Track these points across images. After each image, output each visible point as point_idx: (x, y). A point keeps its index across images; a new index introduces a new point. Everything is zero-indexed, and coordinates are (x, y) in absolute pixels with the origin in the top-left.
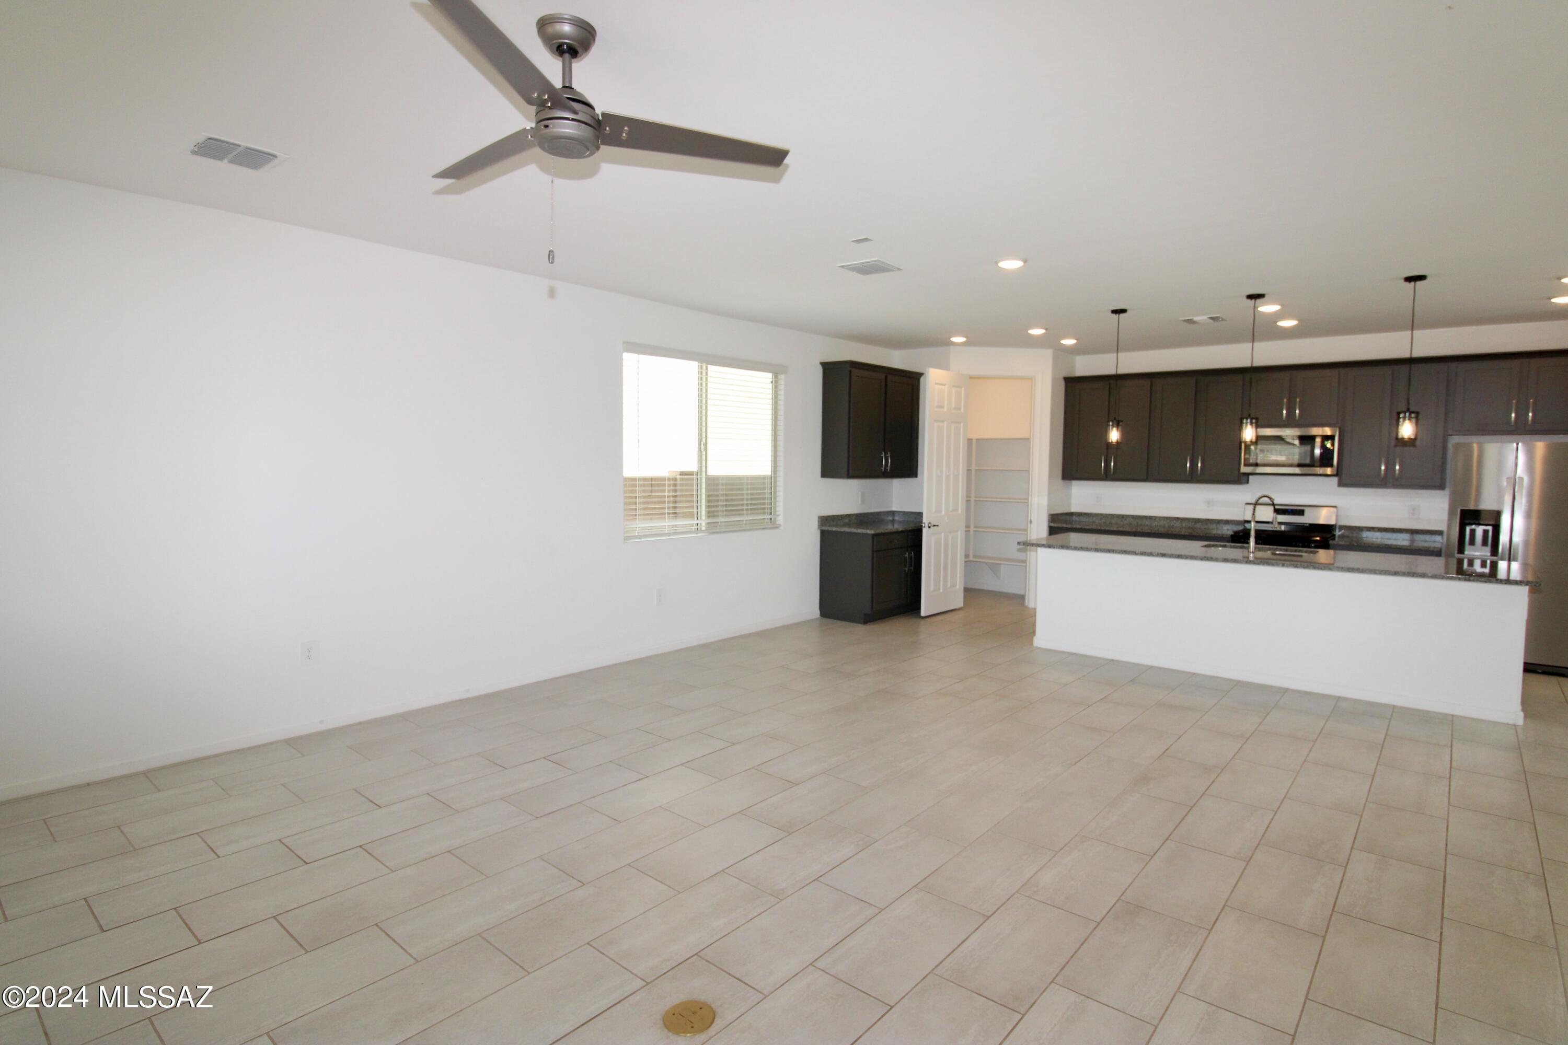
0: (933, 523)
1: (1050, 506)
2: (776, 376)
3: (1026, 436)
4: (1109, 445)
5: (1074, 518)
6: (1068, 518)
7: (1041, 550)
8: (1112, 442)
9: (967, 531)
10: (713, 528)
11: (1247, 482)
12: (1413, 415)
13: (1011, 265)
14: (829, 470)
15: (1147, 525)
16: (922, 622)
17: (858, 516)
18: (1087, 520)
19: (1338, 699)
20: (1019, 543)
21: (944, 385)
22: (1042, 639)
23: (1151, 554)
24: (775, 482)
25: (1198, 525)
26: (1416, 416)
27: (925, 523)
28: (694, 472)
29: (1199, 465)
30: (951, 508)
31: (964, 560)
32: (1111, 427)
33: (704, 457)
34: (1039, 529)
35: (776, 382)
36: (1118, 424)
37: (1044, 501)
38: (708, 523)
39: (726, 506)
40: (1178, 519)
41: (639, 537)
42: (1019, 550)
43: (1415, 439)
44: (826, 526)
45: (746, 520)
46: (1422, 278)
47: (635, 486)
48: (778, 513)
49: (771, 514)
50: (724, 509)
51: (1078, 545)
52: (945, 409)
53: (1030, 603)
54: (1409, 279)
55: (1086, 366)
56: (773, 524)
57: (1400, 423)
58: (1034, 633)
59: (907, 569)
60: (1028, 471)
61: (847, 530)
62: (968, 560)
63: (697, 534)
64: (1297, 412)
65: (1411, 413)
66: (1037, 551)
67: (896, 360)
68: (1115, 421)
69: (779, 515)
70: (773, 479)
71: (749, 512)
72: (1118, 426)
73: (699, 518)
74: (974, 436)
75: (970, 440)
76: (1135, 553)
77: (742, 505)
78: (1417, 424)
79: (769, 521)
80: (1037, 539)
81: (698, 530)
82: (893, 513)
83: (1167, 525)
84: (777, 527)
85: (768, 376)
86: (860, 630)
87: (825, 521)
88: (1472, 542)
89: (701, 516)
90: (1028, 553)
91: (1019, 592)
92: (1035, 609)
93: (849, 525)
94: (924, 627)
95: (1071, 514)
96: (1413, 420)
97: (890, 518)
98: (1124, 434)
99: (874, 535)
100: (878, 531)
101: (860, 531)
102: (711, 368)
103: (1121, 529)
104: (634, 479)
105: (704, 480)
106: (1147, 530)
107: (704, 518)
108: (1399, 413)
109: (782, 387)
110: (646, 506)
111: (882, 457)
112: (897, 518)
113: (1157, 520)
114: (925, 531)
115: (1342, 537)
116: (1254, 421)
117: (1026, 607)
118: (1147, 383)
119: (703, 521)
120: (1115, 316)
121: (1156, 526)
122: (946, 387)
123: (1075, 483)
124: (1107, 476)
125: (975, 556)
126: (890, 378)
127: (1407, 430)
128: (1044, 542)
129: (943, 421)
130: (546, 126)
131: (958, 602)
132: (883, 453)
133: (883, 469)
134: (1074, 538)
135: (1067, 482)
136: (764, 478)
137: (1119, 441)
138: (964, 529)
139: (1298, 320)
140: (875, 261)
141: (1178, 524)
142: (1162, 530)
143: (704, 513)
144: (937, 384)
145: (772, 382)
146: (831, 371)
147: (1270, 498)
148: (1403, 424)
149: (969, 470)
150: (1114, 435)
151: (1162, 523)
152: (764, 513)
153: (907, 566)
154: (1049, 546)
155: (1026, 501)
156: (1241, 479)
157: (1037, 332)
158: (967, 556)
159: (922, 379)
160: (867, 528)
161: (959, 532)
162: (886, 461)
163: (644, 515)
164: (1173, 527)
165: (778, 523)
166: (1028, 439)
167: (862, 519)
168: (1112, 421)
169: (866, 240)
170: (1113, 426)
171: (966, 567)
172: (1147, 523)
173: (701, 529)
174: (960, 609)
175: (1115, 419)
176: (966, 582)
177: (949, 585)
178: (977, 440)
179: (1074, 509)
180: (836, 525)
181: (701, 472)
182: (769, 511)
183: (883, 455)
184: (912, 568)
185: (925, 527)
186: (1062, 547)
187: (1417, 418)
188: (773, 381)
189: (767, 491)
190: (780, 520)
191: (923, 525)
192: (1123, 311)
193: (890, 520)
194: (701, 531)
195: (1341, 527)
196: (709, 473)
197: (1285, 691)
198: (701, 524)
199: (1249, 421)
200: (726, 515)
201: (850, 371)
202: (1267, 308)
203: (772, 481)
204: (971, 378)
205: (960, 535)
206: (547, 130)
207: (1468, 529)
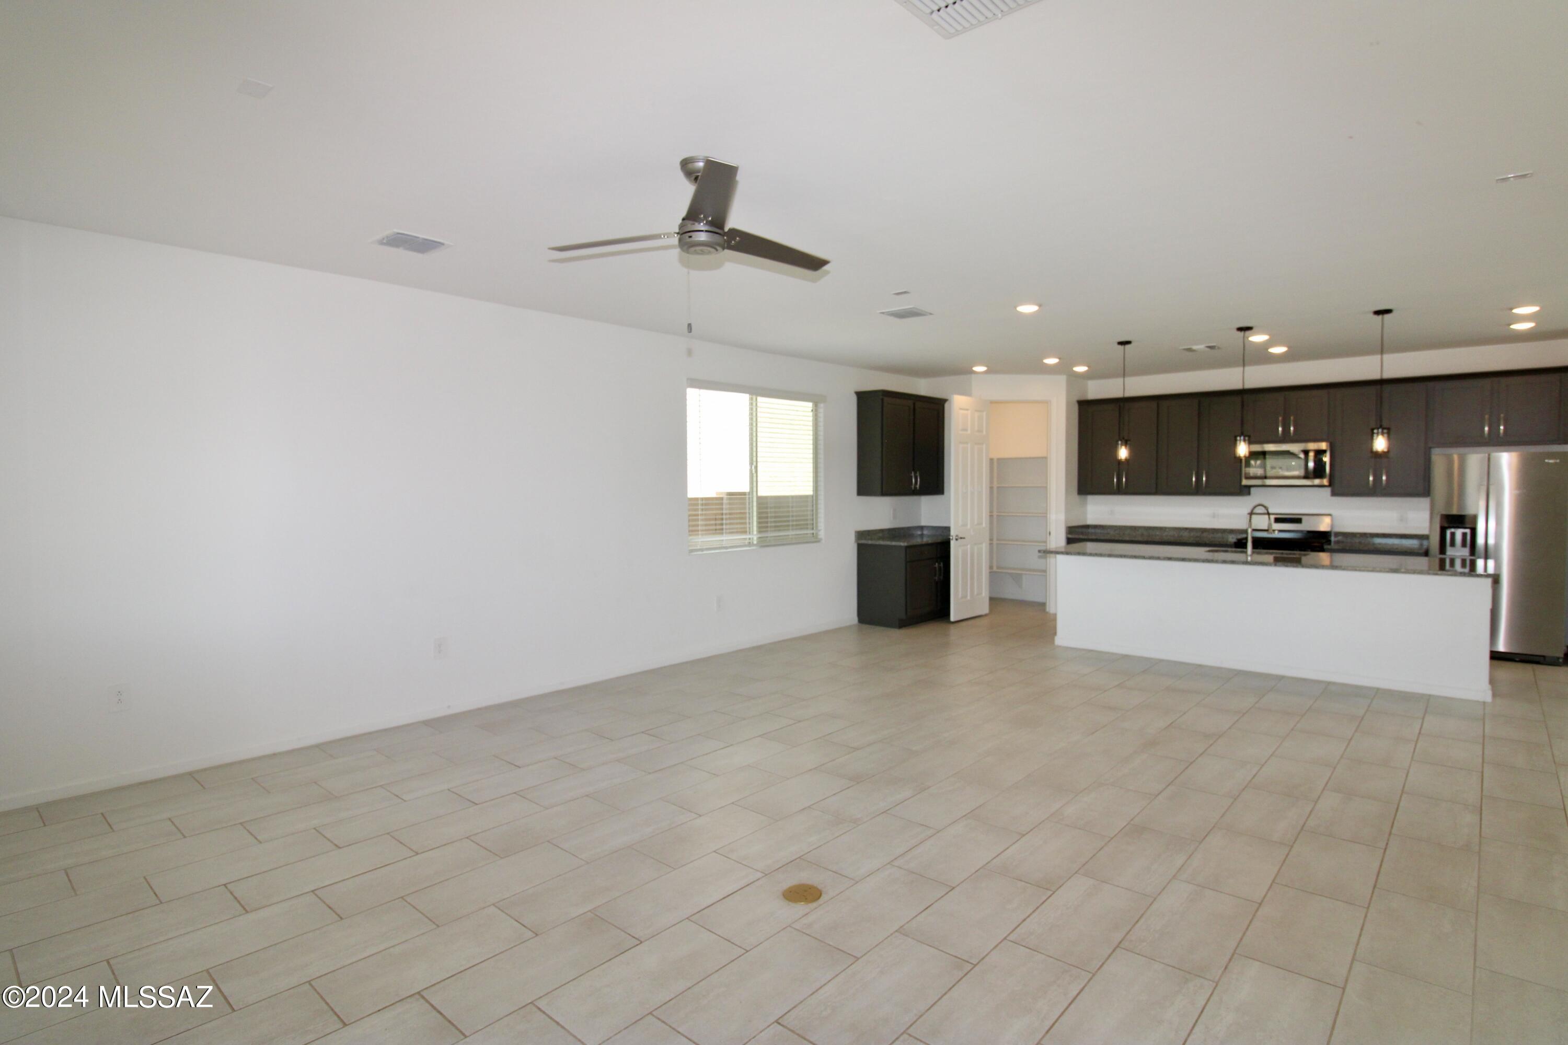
0: (960, 535)
1: (1066, 521)
2: (816, 405)
3: (1044, 455)
4: (1120, 462)
5: (1091, 530)
6: (1084, 530)
7: (1059, 557)
8: (1121, 459)
9: (991, 544)
10: (764, 543)
11: (1249, 494)
12: (1385, 431)
13: (1028, 309)
14: (864, 489)
15: (1158, 535)
16: (952, 627)
17: (890, 530)
18: (1102, 531)
19: (1329, 683)
20: (1039, 551)
21: (967, 410)
22: (1061, 639)
23: (1158, 558)
24: (817, 500)
25: (1205, 534)
26: (1388, 431)
27: (952, 536)
28: (745, 492)
29: (1204, 479)
30: (976, 522)
31: (988, 571)
32: (1120, 446)
33: (755, 479)
34: (1058, 539)
35: (816, 410)
36: (1126, 443)
37: (1062, 517)
38: (760, 538)
39: (775, 522)
40: (1186, 529)
41: (702, 550)
42: (1040, 557)
43: (1388, 452)
44: (862, 539)
45: (792, 535)
46: (1388, 311)
47: (697, 505)
48: (819, 528)
49: (813, 529)
50: (773, 524)
51: (1094, 552)
52: (969, 432)
53: (1051, 609)
54: (1378, 313)
55: (1098, 390)
56: (815, 539)
57: (1375, 438)
58: (1055, 634)
59: (936, 578)
60: (1046, 487)
61: (881, 542)
62: (991, 570)
63: (750, 547)
64: (1292, 429)
65: (1383, 429)
66: (1056, 557)
67: (923, 387)
68: (1123, 441)
69: (820, 530)
70: (814, 498)
71: (795, 528)
72: (1126, 445)
73: (751, 533)
74: (996, 455)
75: (992, 460)
76: (1144, 558)
77: (788, 521)
78: (1389, 438)
79: (812, 535)
80: (1056, 548)
81: (750, 544)
82: (922, 528)
83: (1176, 535)
84: (818, 541)
85: (809, 405)
86: (896, 633)
87: (861, 535)
88: (1453, 544)
89: (753, 531)
90: (1048, 559)
91: (1039, 599)
92: (1055, 615)
93: (883, 538)
94: (954, 631)
95: (1087, 527)
96: (1386, 435)
97: (919, 533)
98: (1132, 452)
99: (907, 547)
100: (910, 544)
101: (894, 543)
102: (760, 399)
103: (1133, 539)
104: (697, 499)
105: (755, 499)
106: (1157, 539)
107: (755, 532)
108: (1372, 430)
109: (821, 415)
110: (708, 522)
111: (912, 477)
112: (925, 532)
113: (1167, 530)
114: (953, 543)
115: (1337, 542)
116: (1247, 438)
117: (1047, 613)
118: (1154, 405)
119: (754, 536)
120: (1121, 347)
121: (1166, 536)
122: (969, 412)
123: (1091, 499)
124: (1120, 491)
125: (998, 568)
126: (918, 404)
127: (1380, 443)
128: (1063, 550)
129: (967, 443)
130: (690, 237)
131: (986, 610)
132: (913, 473)
133: (913, 487)
134: (1090, 546)
135: (1083, 497)
136: (807, 497)
137: (1128, 458)
138: (988, 542)
139: (1288, 347)
140: (911, 308)
141: (1186, 534)
142: (1172, 539)
143: (755, 528)
144: (961, 409)
145: (812, 411)
146: (864, 398)
147: (1265, 507)
148: (1377, 439)
149: (991, 488)
150: (1123, 453)
151: (1172, 533)
152: (807, 528)
153: (937, 575)
154: (1067, 553)
155: (1044, 516)
156: (1245, 491)
157: (1051, 361)
158: (991, 567)
159: (946, 405)
160: (899, 541)
161: (984, 545)
162: (916, 481)
163: (706, 530)
164: (1182, 536)
165: (819, 537)
166: (1046, 458)
167: (894, 533)
168: (1121, 440)
169: (905, 292)
170: (1122, 445)
171: (990, 576)
172: (1158, 533)
173: (753, 543)
174: (986, 615)
175: (1123, 438)
176: (990, 592)
177: (976, 593)
178: (999, 460)
179: (1090, 521)
180: (871, 539)
181: (752, 492)
182: (811, 527)
183: (913, 474)
184: (942, 577)
185: (952, 539)
186: (1079, 554)
187: (1388, 434)
188: (814, 410)
189: (810, 508)
190: (822, 534)
191: (951, 538)
192: (1128, 343)
193: (919, 535)
194: (754, 545)
195: (1337, 534)
196: (760, 494)
197: (1281, 678)
198: (753, 538)
199: (1242, 438)
200: (775, 531)
201: (882, 400)
202: (1257, 338)
203: (813, 500)
204: (992, 402)
205: (985, 547)
206: (691, 239)
207: (1448, 532)
